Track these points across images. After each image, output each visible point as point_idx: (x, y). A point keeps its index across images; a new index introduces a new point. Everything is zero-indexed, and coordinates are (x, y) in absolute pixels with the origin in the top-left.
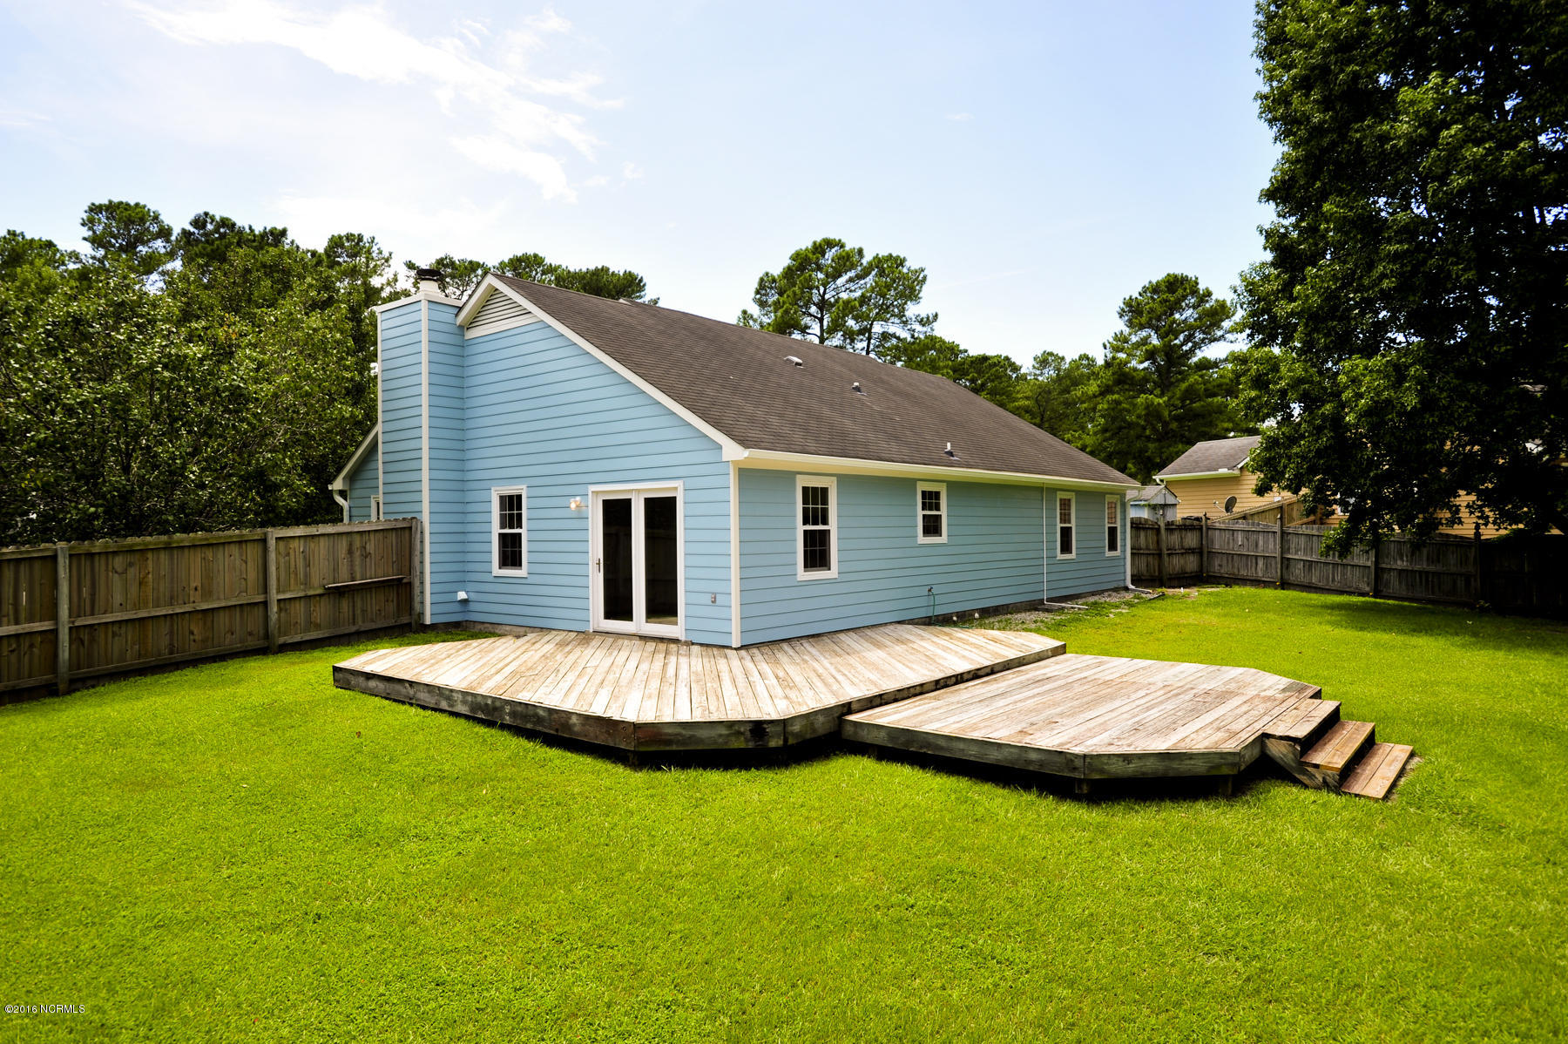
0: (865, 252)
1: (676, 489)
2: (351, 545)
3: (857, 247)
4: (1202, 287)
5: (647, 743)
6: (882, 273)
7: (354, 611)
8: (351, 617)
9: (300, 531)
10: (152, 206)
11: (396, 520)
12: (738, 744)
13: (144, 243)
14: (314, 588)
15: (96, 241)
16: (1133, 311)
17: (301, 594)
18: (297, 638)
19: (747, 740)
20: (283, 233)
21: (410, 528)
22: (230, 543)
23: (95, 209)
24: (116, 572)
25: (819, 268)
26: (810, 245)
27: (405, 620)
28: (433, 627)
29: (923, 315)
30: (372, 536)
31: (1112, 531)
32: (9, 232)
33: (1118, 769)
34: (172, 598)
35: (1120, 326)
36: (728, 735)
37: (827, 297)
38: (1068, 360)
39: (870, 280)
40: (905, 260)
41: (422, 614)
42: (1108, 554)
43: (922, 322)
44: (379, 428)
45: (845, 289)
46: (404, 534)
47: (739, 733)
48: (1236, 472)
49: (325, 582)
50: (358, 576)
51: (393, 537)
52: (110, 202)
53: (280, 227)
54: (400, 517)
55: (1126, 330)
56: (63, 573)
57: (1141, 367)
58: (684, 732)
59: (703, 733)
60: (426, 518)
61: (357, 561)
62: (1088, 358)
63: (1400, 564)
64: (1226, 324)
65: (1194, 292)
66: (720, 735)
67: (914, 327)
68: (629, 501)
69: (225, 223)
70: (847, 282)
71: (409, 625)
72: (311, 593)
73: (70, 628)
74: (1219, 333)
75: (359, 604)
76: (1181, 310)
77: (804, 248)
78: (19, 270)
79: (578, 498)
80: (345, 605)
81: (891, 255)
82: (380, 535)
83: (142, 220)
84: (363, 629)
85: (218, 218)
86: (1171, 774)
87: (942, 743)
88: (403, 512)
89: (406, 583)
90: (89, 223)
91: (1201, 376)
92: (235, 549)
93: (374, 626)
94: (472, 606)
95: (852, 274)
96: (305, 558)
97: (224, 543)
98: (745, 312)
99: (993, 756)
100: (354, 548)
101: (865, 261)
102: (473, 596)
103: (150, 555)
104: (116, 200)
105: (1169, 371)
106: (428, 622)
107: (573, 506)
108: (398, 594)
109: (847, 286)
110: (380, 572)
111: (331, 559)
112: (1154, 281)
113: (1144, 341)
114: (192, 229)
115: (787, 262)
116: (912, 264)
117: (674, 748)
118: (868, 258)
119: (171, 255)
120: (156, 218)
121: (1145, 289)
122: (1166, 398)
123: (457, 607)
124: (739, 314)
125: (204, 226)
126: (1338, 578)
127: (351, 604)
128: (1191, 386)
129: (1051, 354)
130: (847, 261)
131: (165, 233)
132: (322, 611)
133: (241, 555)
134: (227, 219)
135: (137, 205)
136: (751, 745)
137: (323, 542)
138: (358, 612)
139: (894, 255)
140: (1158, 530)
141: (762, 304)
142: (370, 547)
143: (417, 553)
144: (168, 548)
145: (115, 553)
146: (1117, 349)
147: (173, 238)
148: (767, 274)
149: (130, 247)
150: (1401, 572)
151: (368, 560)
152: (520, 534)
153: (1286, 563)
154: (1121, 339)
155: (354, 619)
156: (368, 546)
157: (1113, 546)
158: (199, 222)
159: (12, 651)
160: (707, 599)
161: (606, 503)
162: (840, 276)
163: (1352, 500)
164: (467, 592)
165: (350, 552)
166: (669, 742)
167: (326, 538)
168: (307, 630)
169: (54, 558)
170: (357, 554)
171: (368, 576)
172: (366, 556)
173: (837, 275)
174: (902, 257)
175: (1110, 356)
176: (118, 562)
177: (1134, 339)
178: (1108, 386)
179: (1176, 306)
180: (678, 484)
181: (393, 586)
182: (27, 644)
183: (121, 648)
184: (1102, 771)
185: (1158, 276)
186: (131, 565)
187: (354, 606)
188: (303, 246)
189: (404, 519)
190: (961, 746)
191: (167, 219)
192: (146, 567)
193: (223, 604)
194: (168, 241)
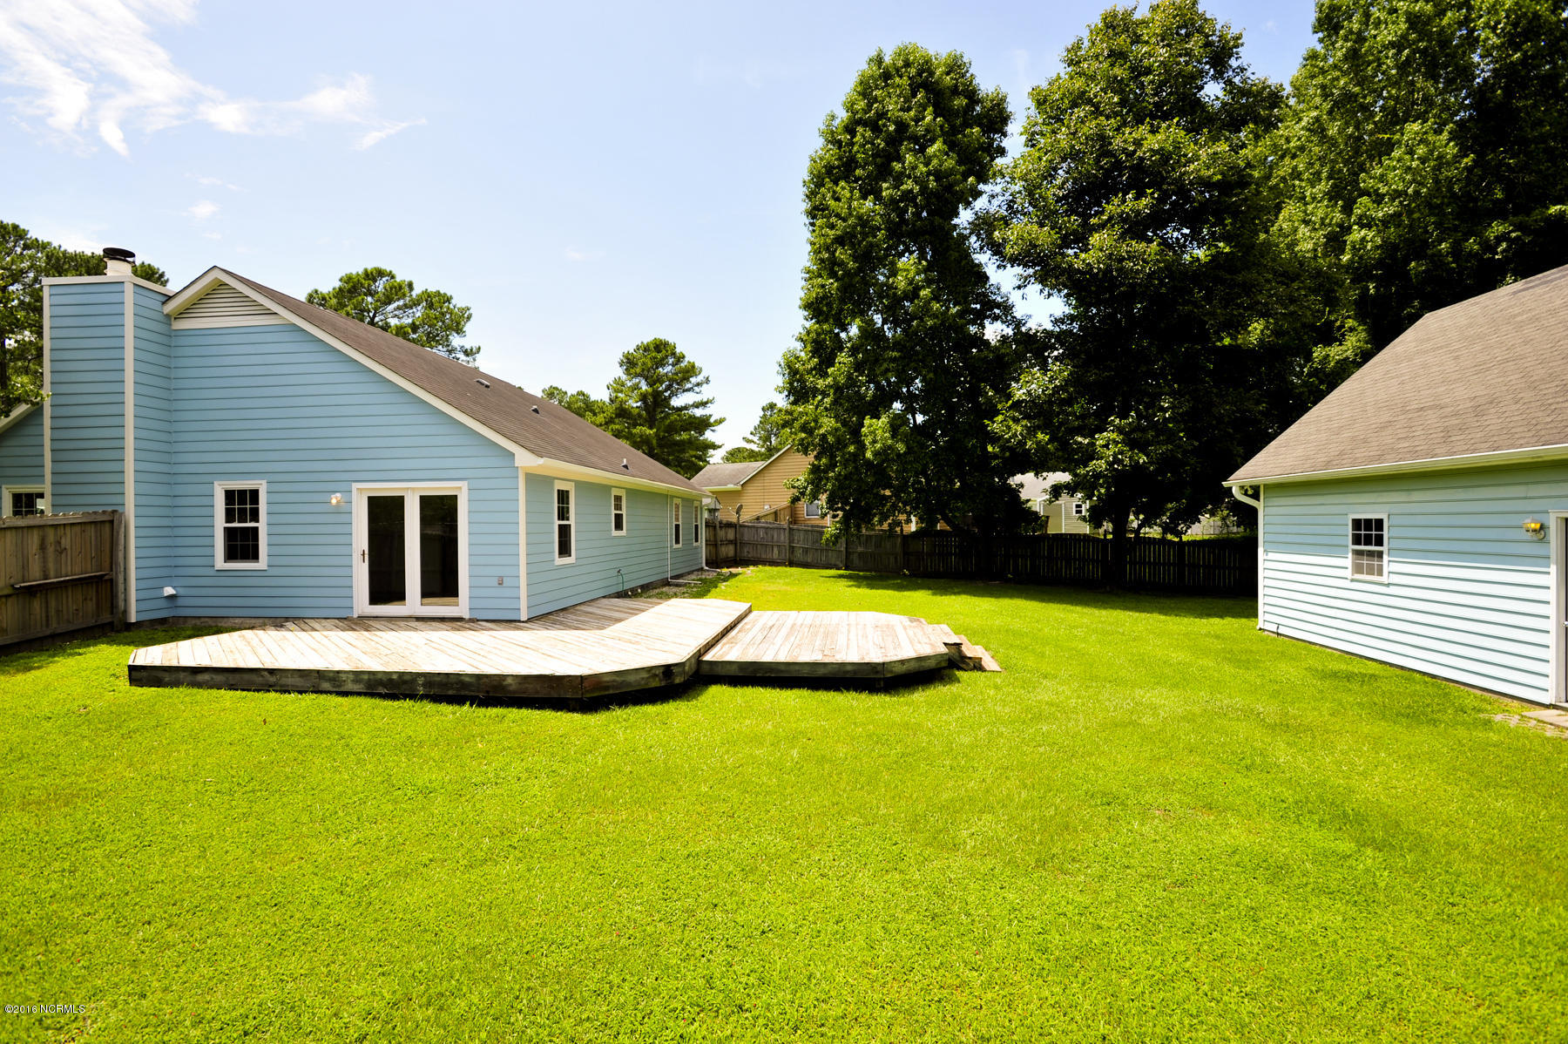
0: (415, 286)
1: (460, 488)
2: (43, 539)
3: (407, 280)
4: (678, 350)
5: (592, 690)
6: (431, 306)
7: (47, 612)
8: (44, 619)
11: (95, 513)
12: (655, 684)
16: (629, 363)
19: (660, 680)
21: (112, 522)
25: (370, 293)
26: (361, 271)
27: (106, 618)
28: (139, 624)
29: (468, 347)
30: (68, 529)
31: (697, 526)
33: (900, 669)
35: (619, 373)
36: (648, 678)
37: (377, 319)
38: (569, 394)
39: (419, 312)
40: (452, 298)
41: (125, 612)
42: (695, 544)
43: (466, 353)
44: (44, 411)
45: (395, 315)
46: (108, 526)
47: (656, 675)
48: (739, 488)
49: (12, 581)
50: (52, 573)
51: (91, 531)
54: (90, 510)
55: (624, 377)
57: (635, 405)
58: (618, 679)
59: (631, 678)
60: (130, 511)
61: (51, 557)
62: (584, 395)
63: (860, 549)
64: (693, 380)
65: (674, 354)
66: (643, 679)
67: (458, 356)
68: (402, 498)
70: (395, 310)
71: (111, 624)
74: (688, 386)
75: (53, 604)
76: (663, 365)
77: (354, 273)
79: (338, 495)
80: (37, 605)
81: (439, 292)
82: (78, 529)
84: (59, 631)
86: (921, 669)
87: (783, 668)
88: (98, 505)
89: (106, 580)
91: (679, 415)
93: (72, 628)
94: (181, 602)
95: (401, 303)
99: (821, 672)
100: (47, 542)
101: (414, 294)
102: (182, 591)
105: (654, 410)
106: (133, 620)
107: (334, 501)
108: (97, 591)
109: (396, 313)
110: (77, 569)
111: (20, 556)
112: (645, 343)
113: (636, 387)
115: (337, 283)
116: (458, 302)
117: (611, 692)
118: (417, 291)
121: (638, 348)
122: (655, 430)
123: (163, 603)
126: (823, 559)
127: (43, 605)
128: (672, 422)
129: (556, 389)
130: (398, 291)
132: (8, 613)
136: (663, 684)
137: (10, 537)
138: (52, 612)
139: (442, 292)
140: (715, 527)
142: (66, 542)
143: (121, 547)
146: (616, 391)
148: (316, 291)
150: (860, 554)
151: (64, 555)
152: (257, 528)
153: (792, 549)
154: (618, 382)
155: (47, 621)
156: (63, 541)
157: (697, 541)
160: (495, 582)
161: (370, 498)
162: (390, 303)
163: (848, 508)
164: (174, 587)
165: (43, 547)
166: (607, 688)
167: (14, 531)
170: (51, 550)
171: (63, 573)
172: (61, 551)
173: (389, 301)
174: (449, 295)
175: (614, 395)
177: (629, 384)
178: (611, 418)
179: (661, 363)
180: (464, 485)
181: (92, 583)
184: (891, 672)
185: (647, 339)
187: (47, 607)
189: (104, 512)
190: (797, 668)
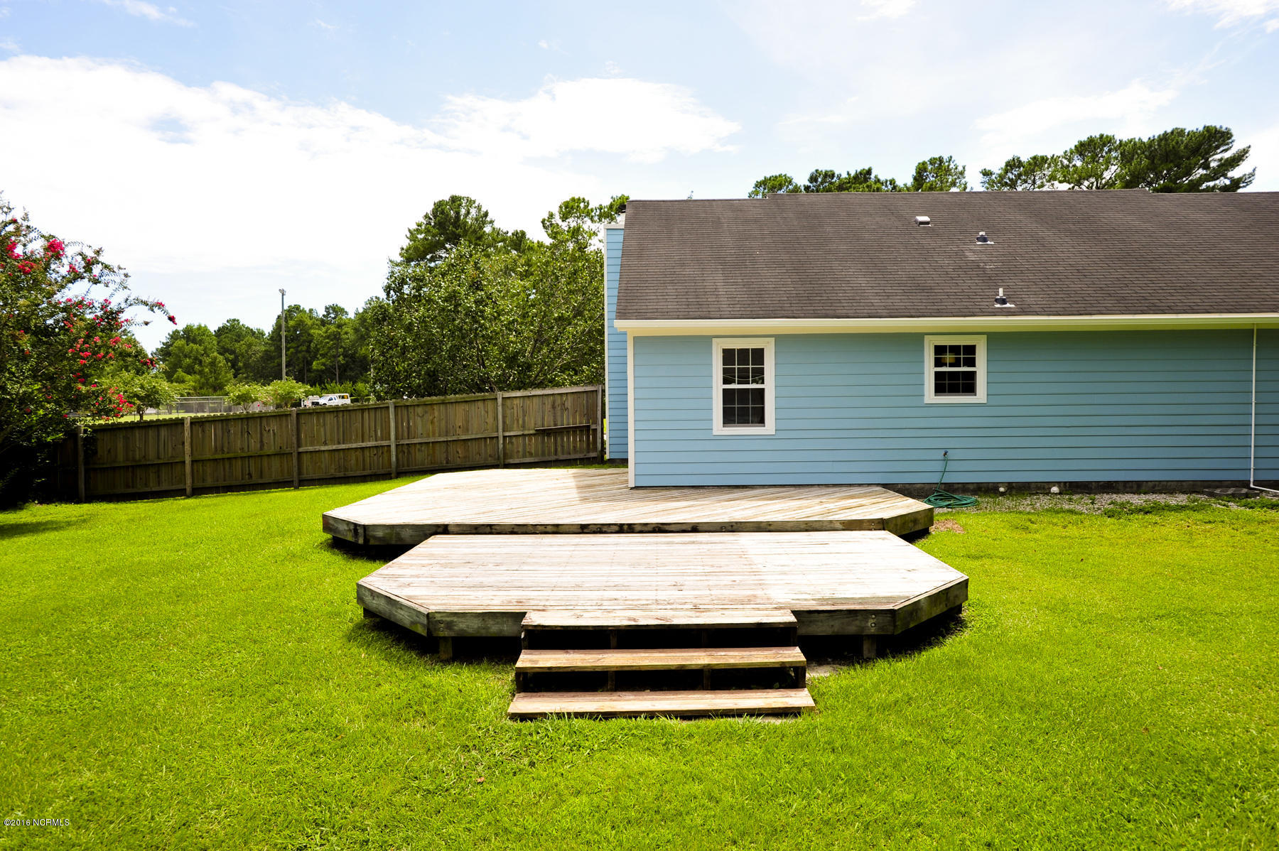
2: (554, 402)
7: (556, 446)
8: (554, 450)
9: (518, 394)
14: (529, 430)
17: (520, 433)
18: (517, 461)
22: (478, 400)
24: (419, 416)
27: (592, 454)
28: (609, 462)
30: (569, 397)
34: (447, 432)
46: (593, 395)
49: (536, 426)
50: (559, 423)
51: (584, 397)
56: (392, 416)
61: (559, 413)
71: (595, 457)
72: (526, 432)
73: (397, 445)
75: (559, 442)
80: (549, 441)
82: (575, 396)
84: (561, 458)
89: (592, 429)
92: (480, 404)
96: (523, 410)
97: (475, 401)
100: (556, 404)
103: (435, 407)
106: (607, 457)
108: (588, 436)
110: (574, 421)
111: (541, 411)
127: (553, 441)
132: (533, 444)
133: (484, 407)
137: (535, 400)
138: (559, 447)
142: (568, 404)
144: (443, 403)
145: (418, 405)
151: (566, 412)
155: (556, 451)
156: (566, 403)
159: (375, 455)
165: (554, 407)
167: (538, 398)
168: (524, 456)
169: (388, 407)
170: (558, 409)
171: (566, 423)
172: (564, 409)
176: (420, 410)
181: (584, 430)
182: (381, 452)
183: (420, 457)
186: (426, 412)
187: (555, 443)
192: (434, 413)
193: (473, 437)
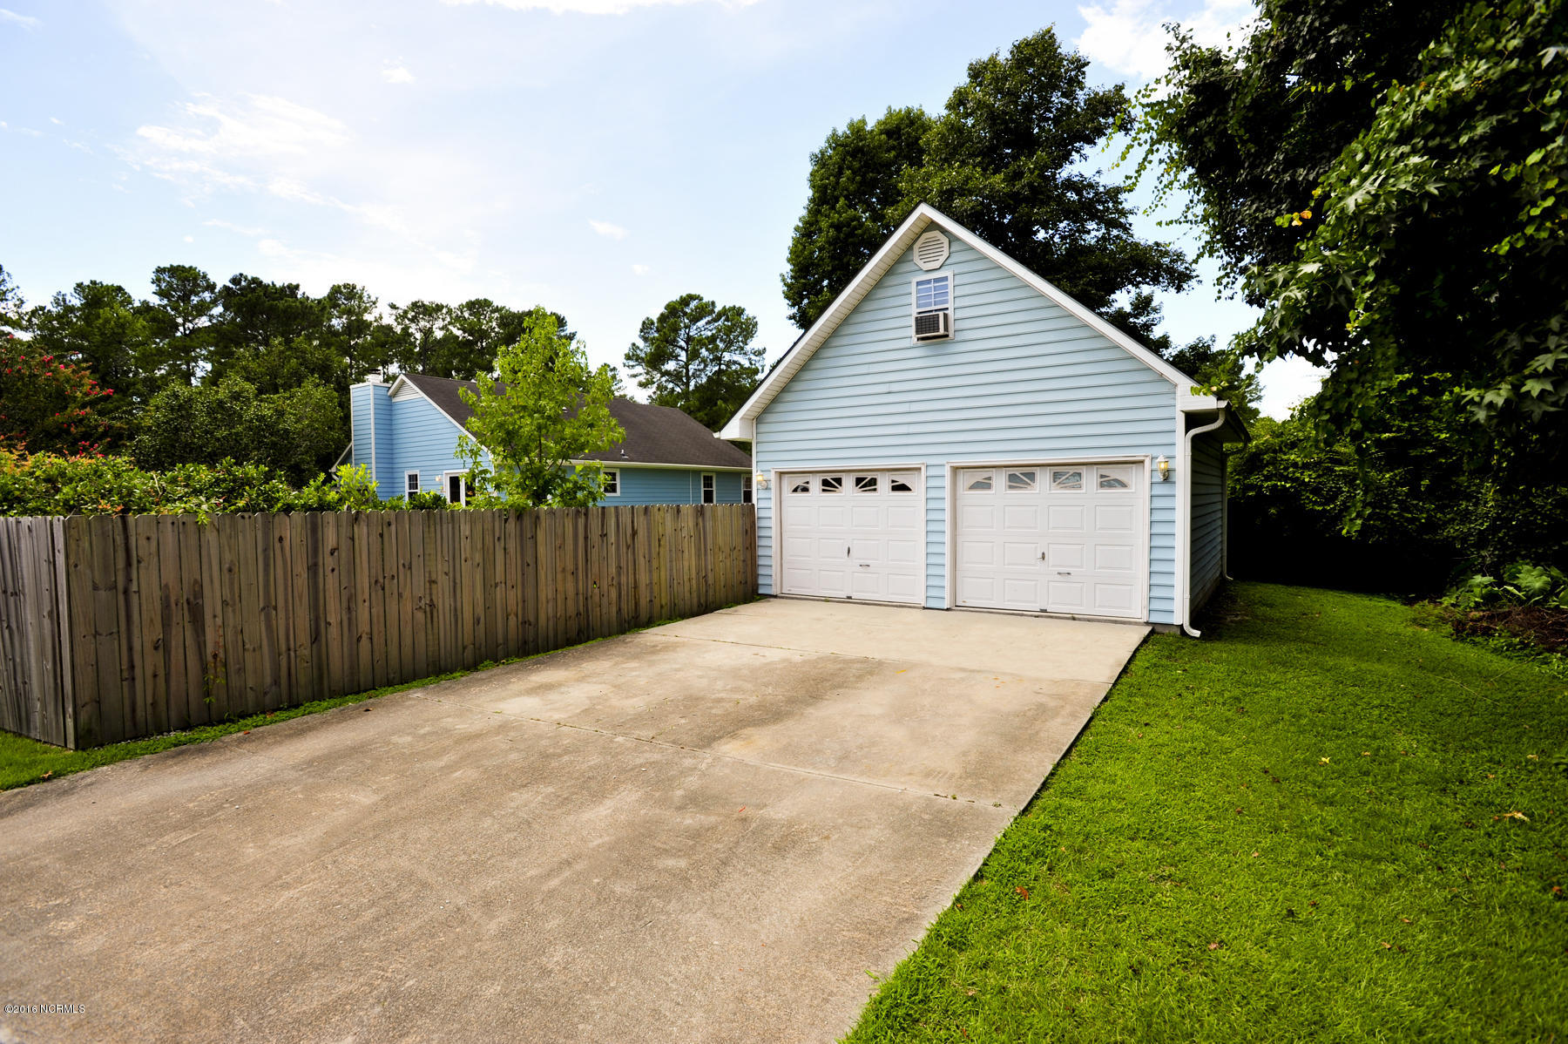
3: (710, 300)
6: (729, 319)
10: (202, 268)
13: (197, 294)
15: (161, 293)
20: (297, 287)
23: (160, 271)
25: (685, 315)
26: (677, 299)
29: (757, 349)
32: (91, 282)
37: (691, 334)
39: (719, 324)
40: (743, 310)
43: (756, 354)
44: (352, 443)
45: (703, 328)
52: (171, 266)
53: (294, 283)
67: (750, 357)
68: (459, 477)
69: (255, 280)
70: (705, 324)
77: (673, 301)
78: (101, 311)
79: (439, 476)
81: (735, 307)
83: (195, 279)
85: (249, 278)
90: (157, 281)
95: (709, 318)
98: (634, 344)
101: (716, 310)
104: (175, 264)
107: (437, 479)
109: (706, 327)
114: (231, 286)
115: (661, 310)
116: (749, 313)
118: (718, 308)
119: (214, 302)
120: (205, 277)
124: (630, 346)
125: (239, 283)
130: (705, 310)
131: (211, 287)
134: (257, 278)
135: (191, 267)
139: (737, 307)
141: (645, 339)
147: (217, 290)
148: (648, 318)
149: (186, 298)
158: (235, 281)
162: (700, 320)
173: (697, 319)
174: (742, 308)
188: (312, 297)
191: (212, 278)
194: (212, 292)
